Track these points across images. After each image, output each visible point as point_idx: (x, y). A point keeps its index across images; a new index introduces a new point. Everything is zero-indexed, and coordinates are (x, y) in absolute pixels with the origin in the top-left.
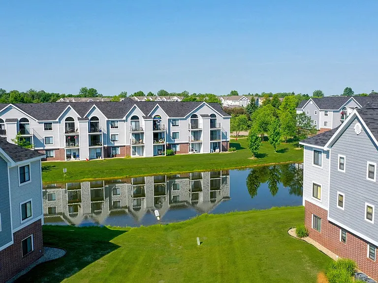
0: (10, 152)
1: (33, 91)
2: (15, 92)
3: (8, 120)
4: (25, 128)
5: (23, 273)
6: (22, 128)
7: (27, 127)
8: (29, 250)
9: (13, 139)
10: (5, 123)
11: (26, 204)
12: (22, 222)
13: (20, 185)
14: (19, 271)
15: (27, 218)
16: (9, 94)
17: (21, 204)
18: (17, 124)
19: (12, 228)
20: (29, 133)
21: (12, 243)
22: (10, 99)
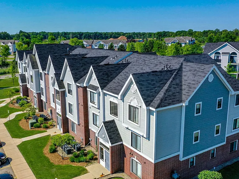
0: (232, 84)
1: (237, 30)
2: (226, 31)
3: (223, 53)
4: (233, 59)
5: (228, 163)
6: (232, 59)
7: (235, 58)
8: (234, 149)
9: (225, 66)
10: (221, 55)
11: (237, 119)
12: (233, 131)
13: (235, 106)
14: (226, 161)
15: (236, 128)
16: (221, 32)
17: (234, 119)
18: (229, 56)
19: (226, 133)
20: (236, 63)
21: (225, 143)
22: (222, 35)
